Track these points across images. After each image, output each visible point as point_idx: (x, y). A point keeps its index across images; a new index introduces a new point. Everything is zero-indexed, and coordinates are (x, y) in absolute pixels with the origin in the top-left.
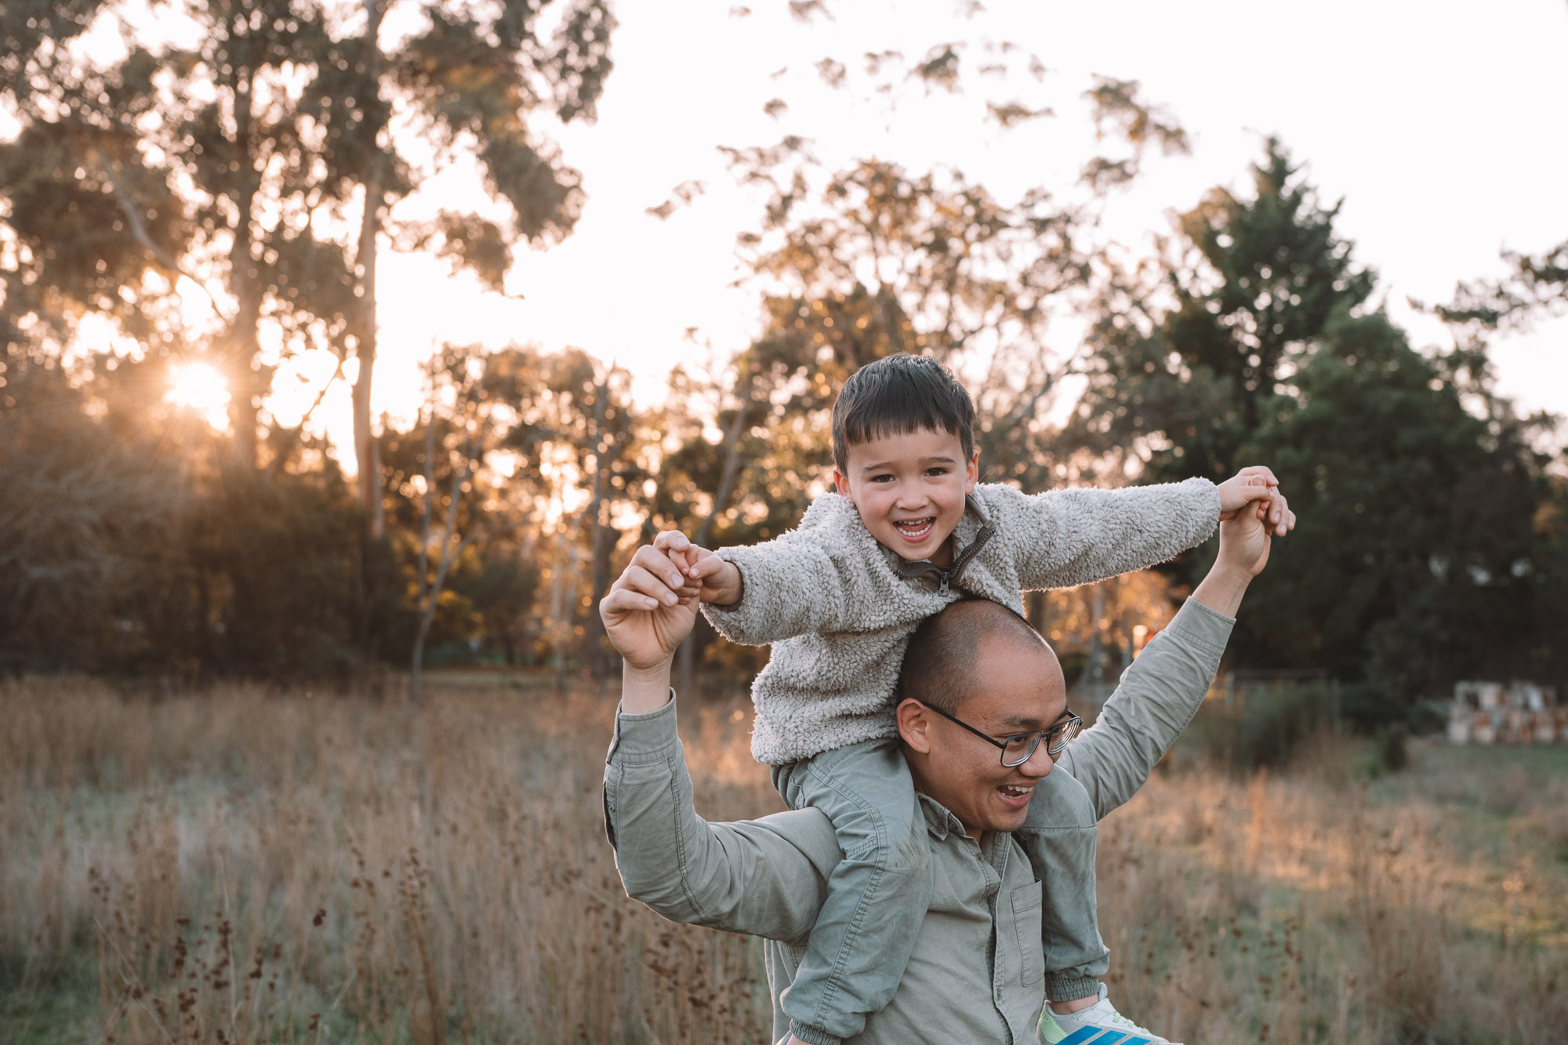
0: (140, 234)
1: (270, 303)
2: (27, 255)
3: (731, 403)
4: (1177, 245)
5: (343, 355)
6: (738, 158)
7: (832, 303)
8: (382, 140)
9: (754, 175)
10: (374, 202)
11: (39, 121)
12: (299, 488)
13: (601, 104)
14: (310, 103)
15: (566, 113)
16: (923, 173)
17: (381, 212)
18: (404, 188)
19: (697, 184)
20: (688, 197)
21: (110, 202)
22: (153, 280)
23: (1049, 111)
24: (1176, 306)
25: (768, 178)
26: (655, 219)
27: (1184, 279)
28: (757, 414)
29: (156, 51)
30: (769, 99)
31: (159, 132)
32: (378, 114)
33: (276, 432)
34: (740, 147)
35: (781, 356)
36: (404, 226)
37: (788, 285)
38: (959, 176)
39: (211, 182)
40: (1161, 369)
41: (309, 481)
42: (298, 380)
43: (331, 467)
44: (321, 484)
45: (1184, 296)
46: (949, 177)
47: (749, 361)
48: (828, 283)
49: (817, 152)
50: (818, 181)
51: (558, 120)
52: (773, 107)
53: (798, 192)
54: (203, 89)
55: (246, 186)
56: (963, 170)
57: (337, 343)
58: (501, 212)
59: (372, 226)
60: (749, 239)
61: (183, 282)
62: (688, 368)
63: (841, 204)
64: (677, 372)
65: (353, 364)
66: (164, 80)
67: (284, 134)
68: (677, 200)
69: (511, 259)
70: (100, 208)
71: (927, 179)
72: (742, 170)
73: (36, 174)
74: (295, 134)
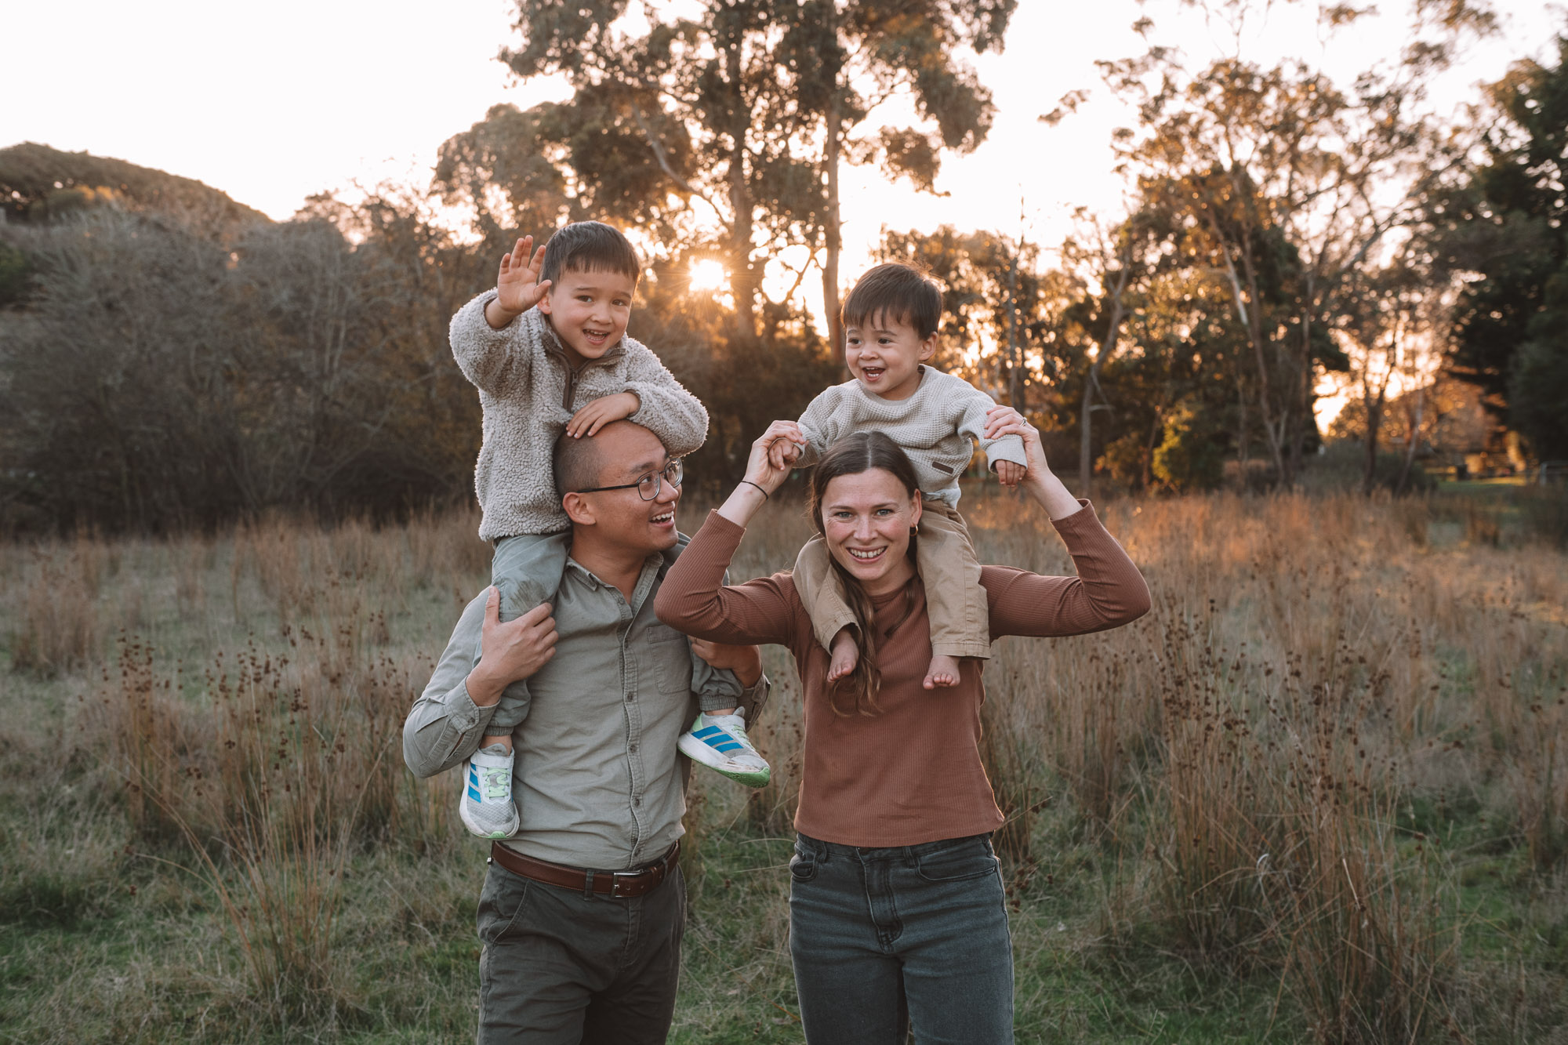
0: (665, 166)
1: (758, 212)
2: (582, 188)
3: (1115, 265)
4: (1488, 114)
5: (814, 248)
6: (1113, 69)
7: (1196, 180)
8: (840, 79)
9: (1126, 82)
10: (834, 128)
11: (589, 85)
12: (788, 348)
13: (1009, 34)
14: (781, 54)
15: (980, 45)
16: (1272, 67)
17: (840, 136)
18: (858, 115)
19: (1079, 93)
20: (1073, 105)
21: (642, 142)
22: (673, 200)
23: (1372, 10)
24: (1489, 162)
25: (1137, 83)
26: (1045, 125)
27: (1495, 137)
28: (1136, 271)
29: (671, 23)
30: (1138, 19)
31: (675, 88)
32: (836, 58)
33: (769, 306)
34: (1114, 59)
35: (1154, 226)
36: (855, 144)
37: (1159, 167)
38: (1303, 68)
39: (716, 123)
40: (1477, 216)
41: (794, 343)
42: (783, 269)
43: (809, 331)
44: (803, 346)
45: (1494, 151)
46: (1295, 70)
47: (1129, 231)
48: (1192, 163)
49: (1179, 59)
50: (1182, 81)
51: (973, 51)
52: (1142, 25)
53: (1168, 92)
54: (707, 51)
55: (739, 124)
56: (1306, 61)
57: (811, 237)
58: (930, 127)
59: (833, 147)
60: (1123, 134)
61: (694, 200)
62: (1077, 239)
63: (1201, 101)
64: (1069, 243)
65: (822, 255)
66: (677, 48)
67: (763, 79)
68: (1064, 109)
69: (938, 163)
70: (635, 148)
71: (1276, 73)
72: (1116, 79)
73: (588, 126)
74: (773, 80)
